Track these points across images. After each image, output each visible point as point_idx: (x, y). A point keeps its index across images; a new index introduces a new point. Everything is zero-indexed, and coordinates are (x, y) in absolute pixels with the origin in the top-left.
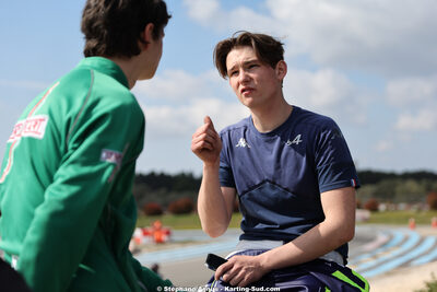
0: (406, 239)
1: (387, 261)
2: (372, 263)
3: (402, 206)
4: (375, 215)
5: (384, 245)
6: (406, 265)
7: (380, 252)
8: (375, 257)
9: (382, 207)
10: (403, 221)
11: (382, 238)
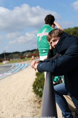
0: (18, 65)
1: (17, 69)
2: (14, 70)
3: (14, 59)
4: (10, 61)
5: (14, 67)
6: (21, 69)
7: (14, 68)
8: (14, 69)
9: (11, 60)
10: (16, 62)
11: (13, 66)
